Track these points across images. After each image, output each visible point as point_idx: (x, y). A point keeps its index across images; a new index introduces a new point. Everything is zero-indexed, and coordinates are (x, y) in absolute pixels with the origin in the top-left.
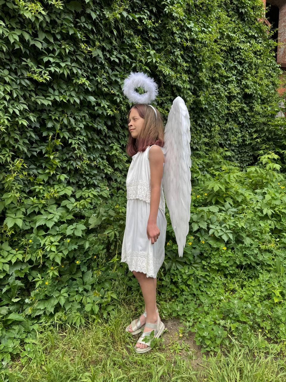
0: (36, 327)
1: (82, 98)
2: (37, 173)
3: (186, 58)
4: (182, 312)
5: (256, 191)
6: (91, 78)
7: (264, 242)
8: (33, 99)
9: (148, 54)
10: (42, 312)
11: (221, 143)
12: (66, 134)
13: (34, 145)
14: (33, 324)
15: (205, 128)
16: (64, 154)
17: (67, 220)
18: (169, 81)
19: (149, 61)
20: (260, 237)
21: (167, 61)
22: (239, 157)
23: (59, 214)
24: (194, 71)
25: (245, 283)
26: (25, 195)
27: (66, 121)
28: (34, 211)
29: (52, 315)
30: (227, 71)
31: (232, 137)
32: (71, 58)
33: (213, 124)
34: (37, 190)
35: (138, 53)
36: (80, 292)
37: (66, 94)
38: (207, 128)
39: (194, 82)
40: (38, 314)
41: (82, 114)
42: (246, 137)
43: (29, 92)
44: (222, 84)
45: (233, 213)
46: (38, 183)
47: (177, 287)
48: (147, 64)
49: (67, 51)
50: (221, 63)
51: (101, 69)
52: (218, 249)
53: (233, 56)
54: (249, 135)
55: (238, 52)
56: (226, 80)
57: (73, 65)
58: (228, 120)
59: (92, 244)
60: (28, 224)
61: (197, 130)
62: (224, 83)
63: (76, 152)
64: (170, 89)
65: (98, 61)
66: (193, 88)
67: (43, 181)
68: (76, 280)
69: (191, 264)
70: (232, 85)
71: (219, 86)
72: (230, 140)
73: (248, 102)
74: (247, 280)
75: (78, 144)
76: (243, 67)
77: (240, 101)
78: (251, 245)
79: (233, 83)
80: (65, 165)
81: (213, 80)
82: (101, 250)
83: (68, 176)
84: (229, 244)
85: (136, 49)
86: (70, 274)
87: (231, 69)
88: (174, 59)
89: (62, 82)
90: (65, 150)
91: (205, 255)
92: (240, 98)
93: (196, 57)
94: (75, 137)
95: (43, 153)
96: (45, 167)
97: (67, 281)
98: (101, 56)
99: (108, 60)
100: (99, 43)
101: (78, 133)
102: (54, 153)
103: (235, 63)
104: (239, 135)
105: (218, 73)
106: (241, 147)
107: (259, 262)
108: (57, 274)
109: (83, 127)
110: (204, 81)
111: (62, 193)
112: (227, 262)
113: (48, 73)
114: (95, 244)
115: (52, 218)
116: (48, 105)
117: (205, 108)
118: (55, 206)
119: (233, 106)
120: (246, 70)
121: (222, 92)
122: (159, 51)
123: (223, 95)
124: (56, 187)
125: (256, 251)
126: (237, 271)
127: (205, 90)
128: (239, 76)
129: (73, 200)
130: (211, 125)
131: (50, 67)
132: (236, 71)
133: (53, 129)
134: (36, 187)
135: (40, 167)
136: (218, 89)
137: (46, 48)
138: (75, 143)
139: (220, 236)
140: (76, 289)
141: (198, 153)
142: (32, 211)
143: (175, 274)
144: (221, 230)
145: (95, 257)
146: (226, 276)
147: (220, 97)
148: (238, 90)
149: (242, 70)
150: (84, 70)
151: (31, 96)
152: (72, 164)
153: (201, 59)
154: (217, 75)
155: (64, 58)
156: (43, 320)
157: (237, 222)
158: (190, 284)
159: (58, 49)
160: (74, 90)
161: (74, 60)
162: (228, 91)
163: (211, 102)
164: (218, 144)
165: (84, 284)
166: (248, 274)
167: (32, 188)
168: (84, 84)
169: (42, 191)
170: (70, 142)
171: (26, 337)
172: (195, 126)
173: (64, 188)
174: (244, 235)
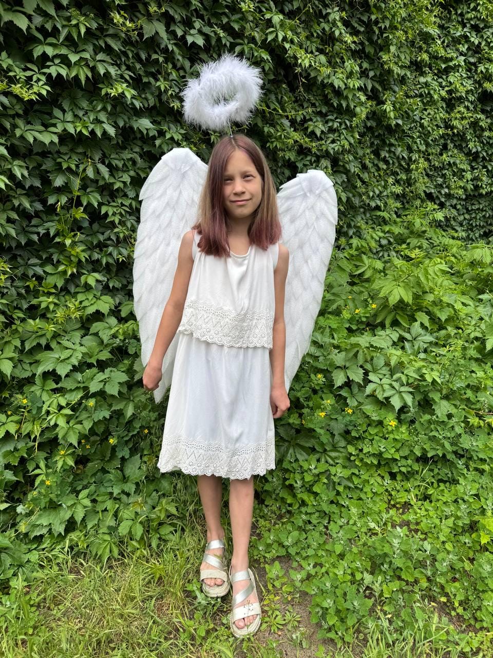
0: (34, 557)
1: (121, 124)
2: (42, 273)
3: (356, 25)
4: (295, 548)
5: (480, 297)
6: (145, 80)
7: (480, 410)
8: (18, 133)
9: (269, 23)
10: (44, 531)
11: (431, 193)
12: (95, 198)
13: (34, 221)
14: (30, 551)
15: (397, 165)
16: (94, 234)
17: (98, 361)
18: (316, 77)
19: (270, 38)
20: (473, 399)
21: (312, 35)
22: (465, 219)
23: (84, 350)
24: (372, 51)
25: (430, 491)
26: (21, 315)
27: (90, 173)
28: (39, 345)
29: (61, 537)
30: (448, 46)
31: (454, 181)
32: (94, 45)
33: (415, 156)
34: (43, 305)
35: (247, 21)
36: (114, 495)
37: (89, 118)
38: (400, 165)
39: (371, 74)
40: (38, 534)
41: (127, 155)
42: (482, 180)
43: (11, 119)
44: (435, 74)
45: (425, 346)
46: (46, 291)
47: (294, 496)
48: (265, 45)
49: (83, 30)
50: (434, 31)
51: (166, 60)
52: (380, 423)
53: (462, 15)
54: (488, 176)
55: (472, 5)
56: (443, 66)
57: (99, 57)
58: (445, 147)
59: (139, 408)
60: (27, 367)
61: (379, 169)
62: (439, 71)
63: (116, 230)
64: (319, 92)
65: (158, 45)
66: (369, 88)
67: (55, 287)
68: (108, 472)
69: (325, 450)
70: (457, 74)
71: (429, 79)
72: (448, 187)
73: (489, 109)
74: (435, 485)
75: (121, 214)
76: (482, 37)
77: (471, 107)
78: (450, 416)
79: (458, 72)
80: (96, 256)
81: (417, 67)
82: (154, 421)
83: (104, 276)
84: (405, 413)
85: (243, 13)
86: (102, 460)
87: (456, 41)
88: (327, 29)
89: (80, 94)
90: (96, 226)
91: (354, 434)
92: (472, 103)
93: (377, 22)
94: (114, 201)
95: (52, 234)
96: (58, 262)
97: (94, 475)
98: (163, 34)
99: (181, 42)
100: (155, 8)
101: (121, 194)
102: (72, 233)
103: (465, 30)
104: (469, 176)
105: (427, 51)
106: (472, 200)
107: (462, 453)
108: (71, 462)
109: (128, 180)
110: (393, 71)
111: (91, 310)
112: (397, 450)
113: (43, 78)
114: (144, 409)
115: (68, 358)
116: (52, 142)
117: (397, 125)
118: (78, 334)
119: (456, 118)
120: (486, 40)
121: (435, 90)
122: (291, 15)
123: (436, 97)
124: (80, 297)
125: (458, 430)
126: (416, 467)
127: (397, 89)
128: (473, 56)
129: (113, 321)
130: (410, 159)
131: (48, 67)
132: (466, 46)
133: (65, 189)
134: (41, 299)
135: (49, 260)
136: (427, 84)
137: (39, 26)
138: (114, 214)
139: (387, 399)
140: (110, 490)
141: (380, 216)
142: (34, 344)
143: (291, 469)
144: (391, 385)
145: (146, 431)
146: (393, 476)
147: (432, 102)
148: (469, 85)
149: (480, 43)
150: (126, 65)
151: (15, 126)
152: (110, 254)
153: (388, 26)
154: (425, 57)
155: (80, 44)
156: (46, 544)
157: (424, 371)
158: (319, 492)
159: (64, 26)
160: (104, 109)
161: (101, 47)
162: (447, 89)
163: (411, 113)
164: (423, 195)
165: (125, 479)
166: (438, 474)
167: (35, 302)
168: (122, 95)
169: (51, 307)
170: (103, 212)
171: (15, 575)
172: (376, 162)
173: (95, 300)
174: (436, 396)
